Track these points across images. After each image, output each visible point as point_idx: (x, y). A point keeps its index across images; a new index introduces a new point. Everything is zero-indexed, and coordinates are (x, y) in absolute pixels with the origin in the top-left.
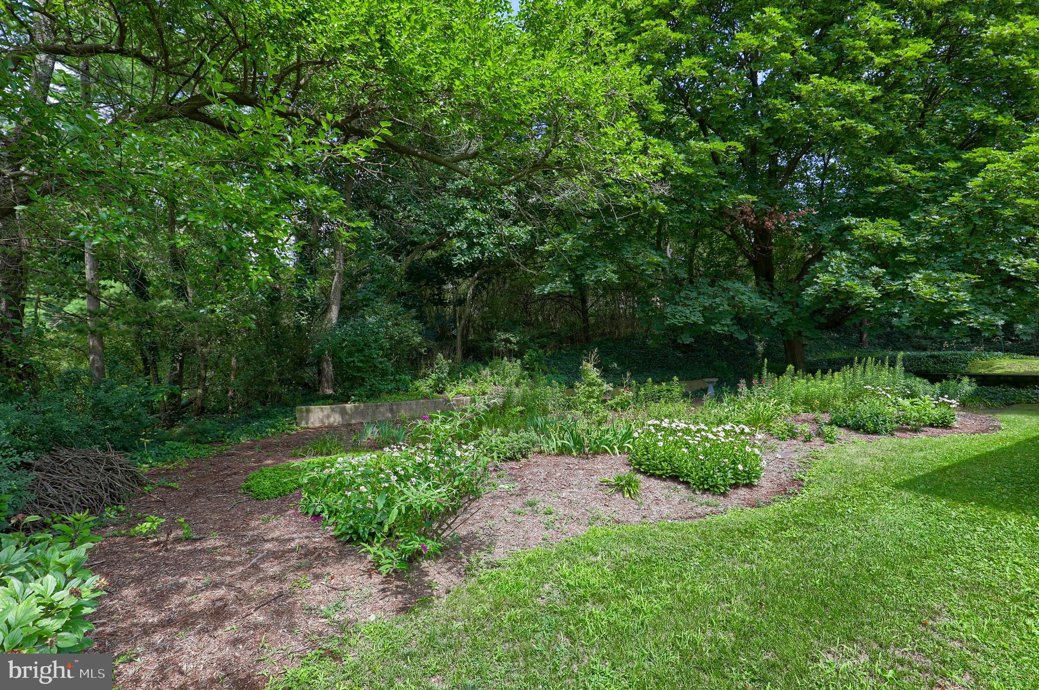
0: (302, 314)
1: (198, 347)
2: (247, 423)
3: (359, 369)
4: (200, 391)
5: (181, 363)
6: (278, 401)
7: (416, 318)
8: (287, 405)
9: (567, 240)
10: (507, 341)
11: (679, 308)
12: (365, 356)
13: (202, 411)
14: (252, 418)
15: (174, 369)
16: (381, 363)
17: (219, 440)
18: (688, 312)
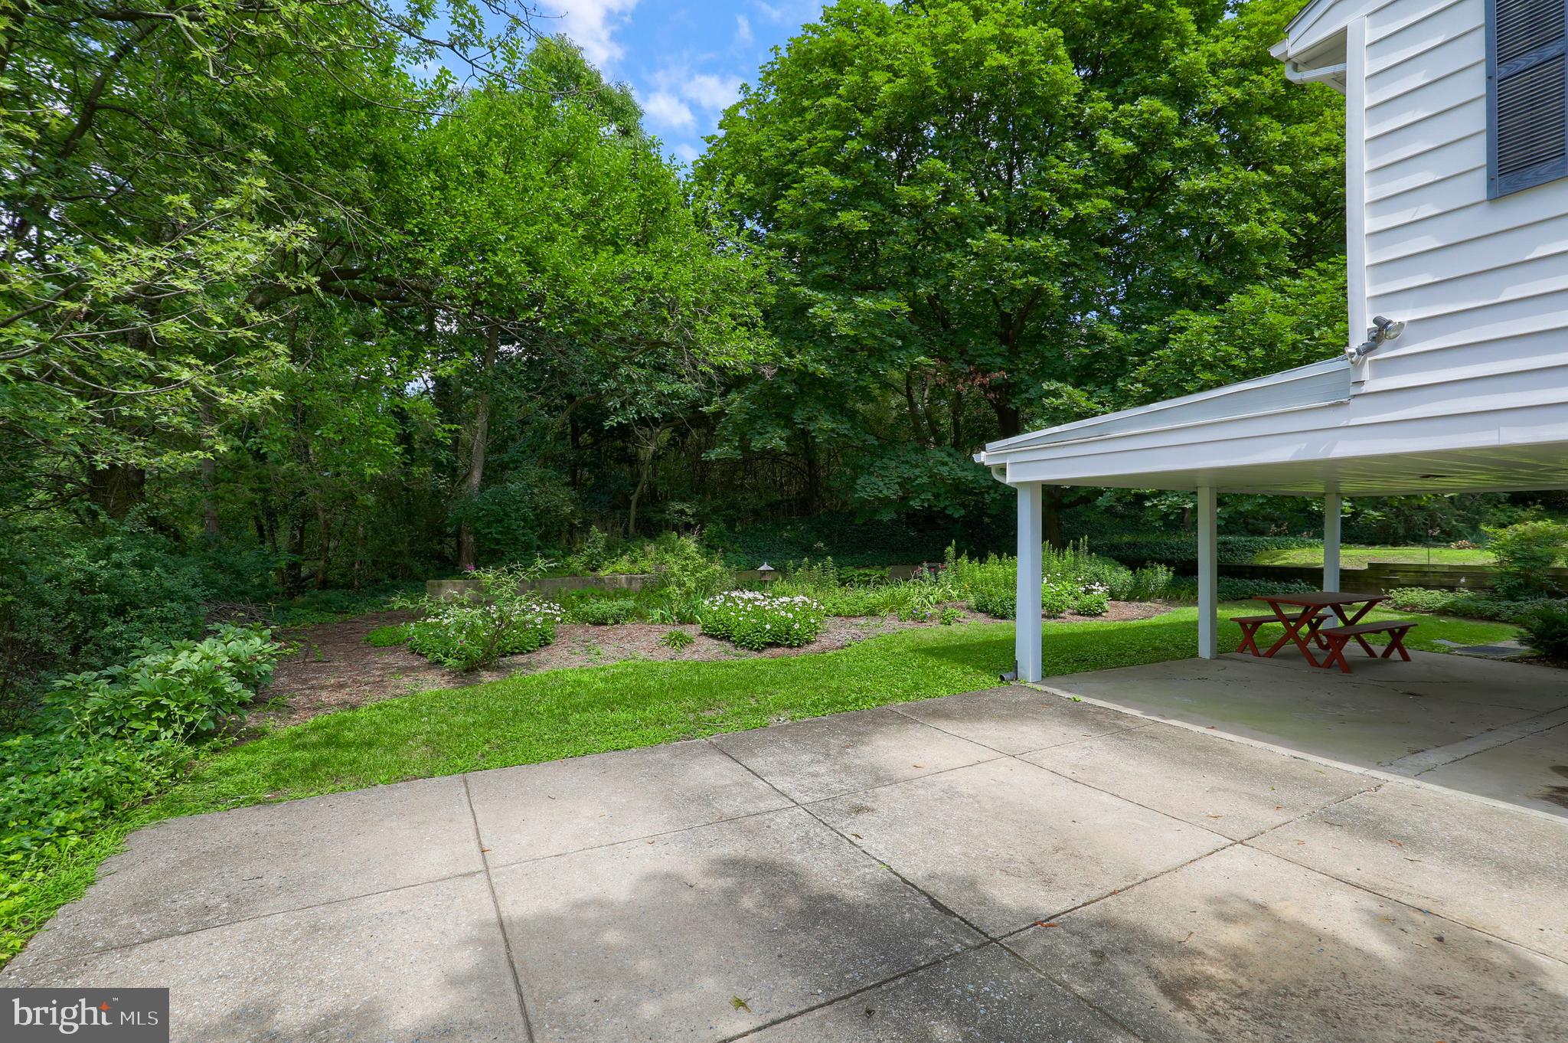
0: (439, 477)
1: (320, 513)
2: (373, 596)
3: (498, 542)
4: (322, 563)
5: (302, 530)
6: (410, 575)
7: (567, 484)
8: (418, 579)
9: (733, 401)
10: (682, 512)
11: (873, 479)
12: (503, 527)
13: (325, 585)
14: (380, 592)
15: (294, 537)
16: (524, 535)
17: (342, 611)
18: (881, 484)
